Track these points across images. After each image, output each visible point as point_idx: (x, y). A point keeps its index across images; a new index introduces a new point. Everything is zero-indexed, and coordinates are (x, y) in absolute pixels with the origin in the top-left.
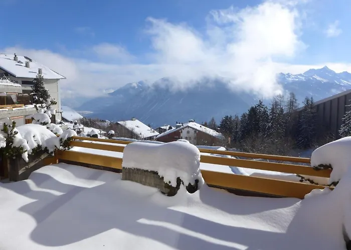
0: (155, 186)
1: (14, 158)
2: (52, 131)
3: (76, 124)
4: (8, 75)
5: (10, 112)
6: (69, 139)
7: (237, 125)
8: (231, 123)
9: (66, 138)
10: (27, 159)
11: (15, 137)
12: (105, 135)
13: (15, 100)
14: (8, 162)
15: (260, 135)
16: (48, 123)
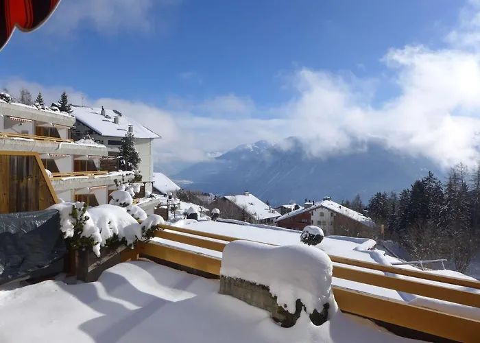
0: (265, 308)
1: (84, 250)
2: (133, 215)
3: (170, 197)
4: (92, 134)
5: (91, 180)
6: (154, 227)
7: (394, 207)
8: (385, 203)
9: (149, 227)
10: (99, 253)
11: (85, 224)
12: (207, 213)
13: (98, 166)
14: (77, 254)
15: (430, 222)
16: (128, 204)
